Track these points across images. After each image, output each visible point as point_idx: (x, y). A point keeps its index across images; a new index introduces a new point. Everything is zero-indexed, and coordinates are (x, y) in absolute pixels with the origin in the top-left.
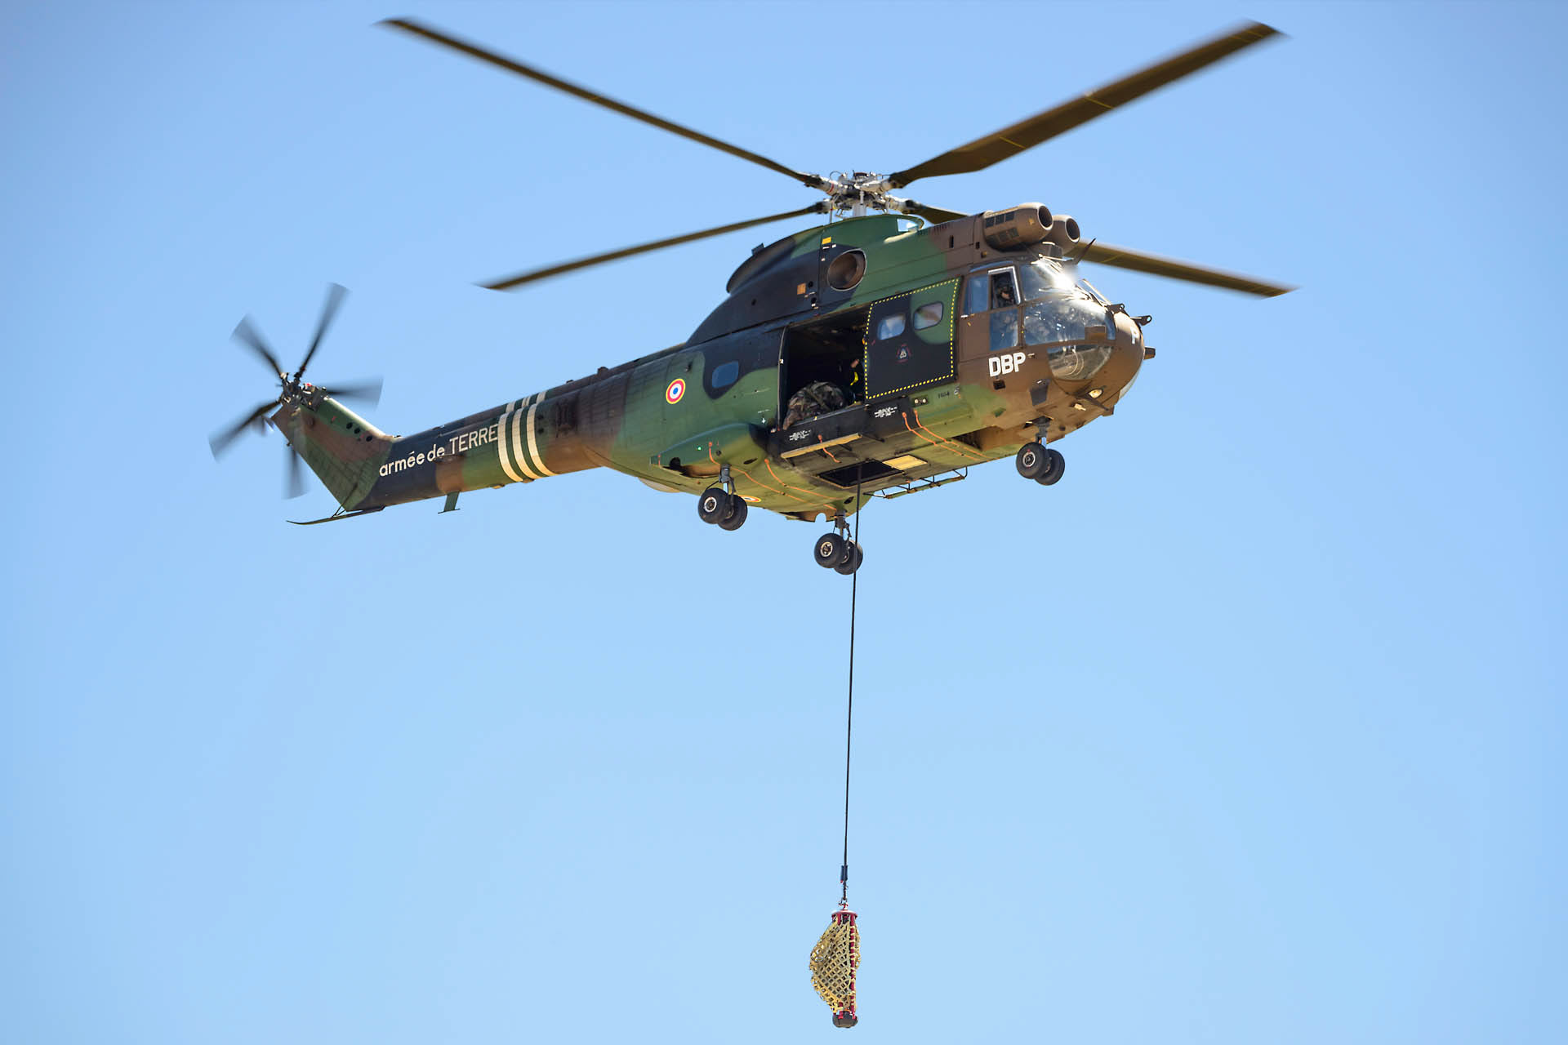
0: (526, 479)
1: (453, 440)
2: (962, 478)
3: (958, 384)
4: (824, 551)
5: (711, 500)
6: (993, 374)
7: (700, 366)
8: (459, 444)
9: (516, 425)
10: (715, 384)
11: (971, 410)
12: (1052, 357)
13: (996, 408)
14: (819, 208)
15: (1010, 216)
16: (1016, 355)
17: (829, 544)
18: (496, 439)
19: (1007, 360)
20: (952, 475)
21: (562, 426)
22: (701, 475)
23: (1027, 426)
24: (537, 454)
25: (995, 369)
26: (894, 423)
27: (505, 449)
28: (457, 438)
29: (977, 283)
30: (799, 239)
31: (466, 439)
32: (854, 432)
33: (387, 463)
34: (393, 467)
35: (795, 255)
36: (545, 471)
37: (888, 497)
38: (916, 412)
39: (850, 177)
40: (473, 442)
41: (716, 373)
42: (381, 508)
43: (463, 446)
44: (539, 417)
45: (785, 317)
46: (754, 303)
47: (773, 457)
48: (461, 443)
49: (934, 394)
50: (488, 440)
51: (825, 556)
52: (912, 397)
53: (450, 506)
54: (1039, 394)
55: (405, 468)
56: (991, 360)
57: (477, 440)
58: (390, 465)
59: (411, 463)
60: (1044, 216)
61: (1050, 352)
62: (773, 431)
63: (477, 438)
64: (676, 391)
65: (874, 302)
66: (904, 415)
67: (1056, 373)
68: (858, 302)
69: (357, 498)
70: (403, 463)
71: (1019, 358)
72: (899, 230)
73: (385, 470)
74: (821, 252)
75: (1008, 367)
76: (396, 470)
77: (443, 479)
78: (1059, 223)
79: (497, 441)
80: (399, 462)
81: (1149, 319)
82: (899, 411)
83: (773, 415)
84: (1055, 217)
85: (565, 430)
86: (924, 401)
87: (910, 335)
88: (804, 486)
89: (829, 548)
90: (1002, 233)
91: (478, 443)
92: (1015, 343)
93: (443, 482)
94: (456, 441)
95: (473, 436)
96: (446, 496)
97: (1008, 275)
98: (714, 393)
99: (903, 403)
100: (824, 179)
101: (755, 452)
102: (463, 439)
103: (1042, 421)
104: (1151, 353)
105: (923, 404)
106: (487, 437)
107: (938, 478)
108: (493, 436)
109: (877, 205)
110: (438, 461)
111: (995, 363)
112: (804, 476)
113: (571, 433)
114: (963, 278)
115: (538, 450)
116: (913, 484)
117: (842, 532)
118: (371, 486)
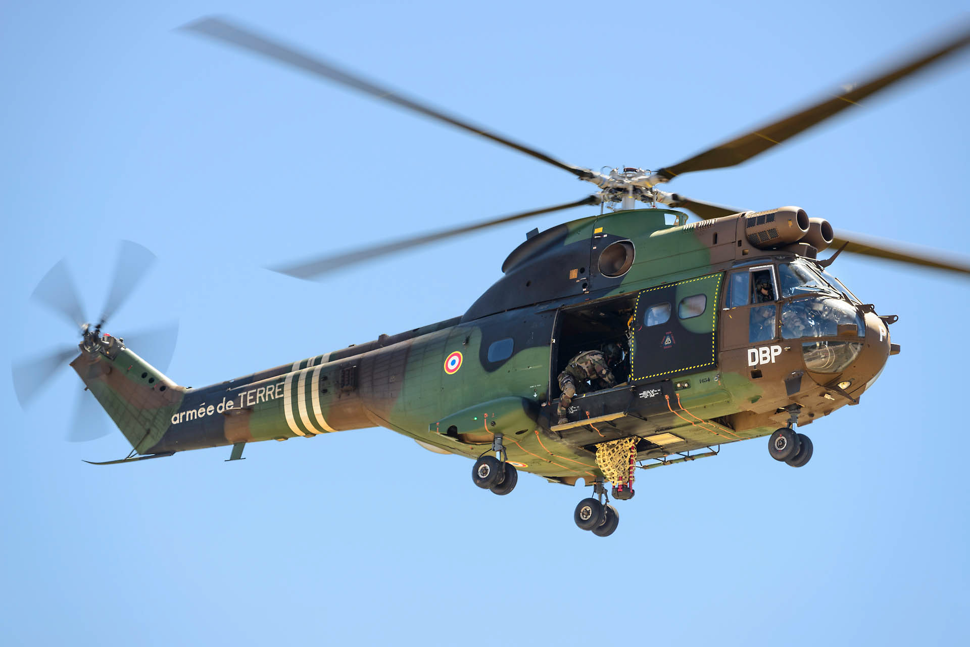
0: (308, 434)
1: (242, 394)
2: (714, 453)
3: (718, 372)
4: (583, 514)
5: (485, 467)
6: (751, 364)
7: (477, 341)
8: (247, 399)
9: (302, 384)
10: (491, 358)
11: (729, 396)
12: (806, 350)
13: (753, 396)
14: (592, 200)
15: (770, 217)
16: (773, 348)
17: (589, 509)
18: (282, 396)
19: (764, 352)
20: (706, 450)
21: (345, 387)
22: (475, 442)
23: (779, 411)
24: (321, 413)
25: (754, 360)
26: (657, 405)
27: (290, 406)
28: (245, 393)
29: (739, 279)
30: (572, 228)
31: (254, 394)
32: (619, 411)
33: (179, 412)
34: (184, 417)
35: (568, 242)
36: (328, 428)
37: (645, 467)
38: (678, 395)
39: (621, 172)
40: (260, 397)
41: (492, 348)
42: (170, 453)
43: (251, 401)
44: (324, 377)
45: (557, 300)
46: (528, 285)
47: (543, 428)
48: (249, 398)
49: (695, 379)
50: (274, 396)
51: (585, 519)
52: (674, 380)
53: (236, 455)
54: (793, 384)
55: (196, 418)
56: (750, 351)
57: (265, 396)
58: (182, 414)
59: (201, 414)
60: (802, 218)
61: (804, 345)
62: (544, 405)
63: (265, 395)
64: (453, 362)
65: (641, 291)
66: (667, 397)
67: (809, 365)
68: (627, 289)
69: (149, 443)
70: (194, 413)
71: (776, 351)
72: (667, 224)
73: (177, 419)
74: (593, 241)
75: (765, 359)
76: (187, 420)
77: (230, 429)
78: (815, 225)
79: (283, 398)
80: (190, 412)
81: (895, 318)
82: (663, 394)
83: (544, 390)
84: (811, 219)
85: (348, 392)
86: (686, 385)
87: (674, 323)
88: (569, 456)
89: (588, 512)
90: (762, 234)
91: (265, 399)
92: (774, 335)
93: (230, 434)
94: (244, 395)
95: (261, 392)
96: (233, 445)
97: (767, 273)
98: (490, 367)
99: (666, 386)
100: (596, 173)
101: (526, 423)
102: (251, 395)
103: (793, 408)
104: (896, 349)
105: (684, 388)
106: (274, 393)
107: (692, 453)
108: (279, 393)
109: (645, 199)
110: (227, 414)
111: (753, 354)
112: (570, 447)
113: (353, 395)
114: (725, 273)
115: (322, 409)
116: (669, 458)
117: (600, 497)
118: (163, 433)
